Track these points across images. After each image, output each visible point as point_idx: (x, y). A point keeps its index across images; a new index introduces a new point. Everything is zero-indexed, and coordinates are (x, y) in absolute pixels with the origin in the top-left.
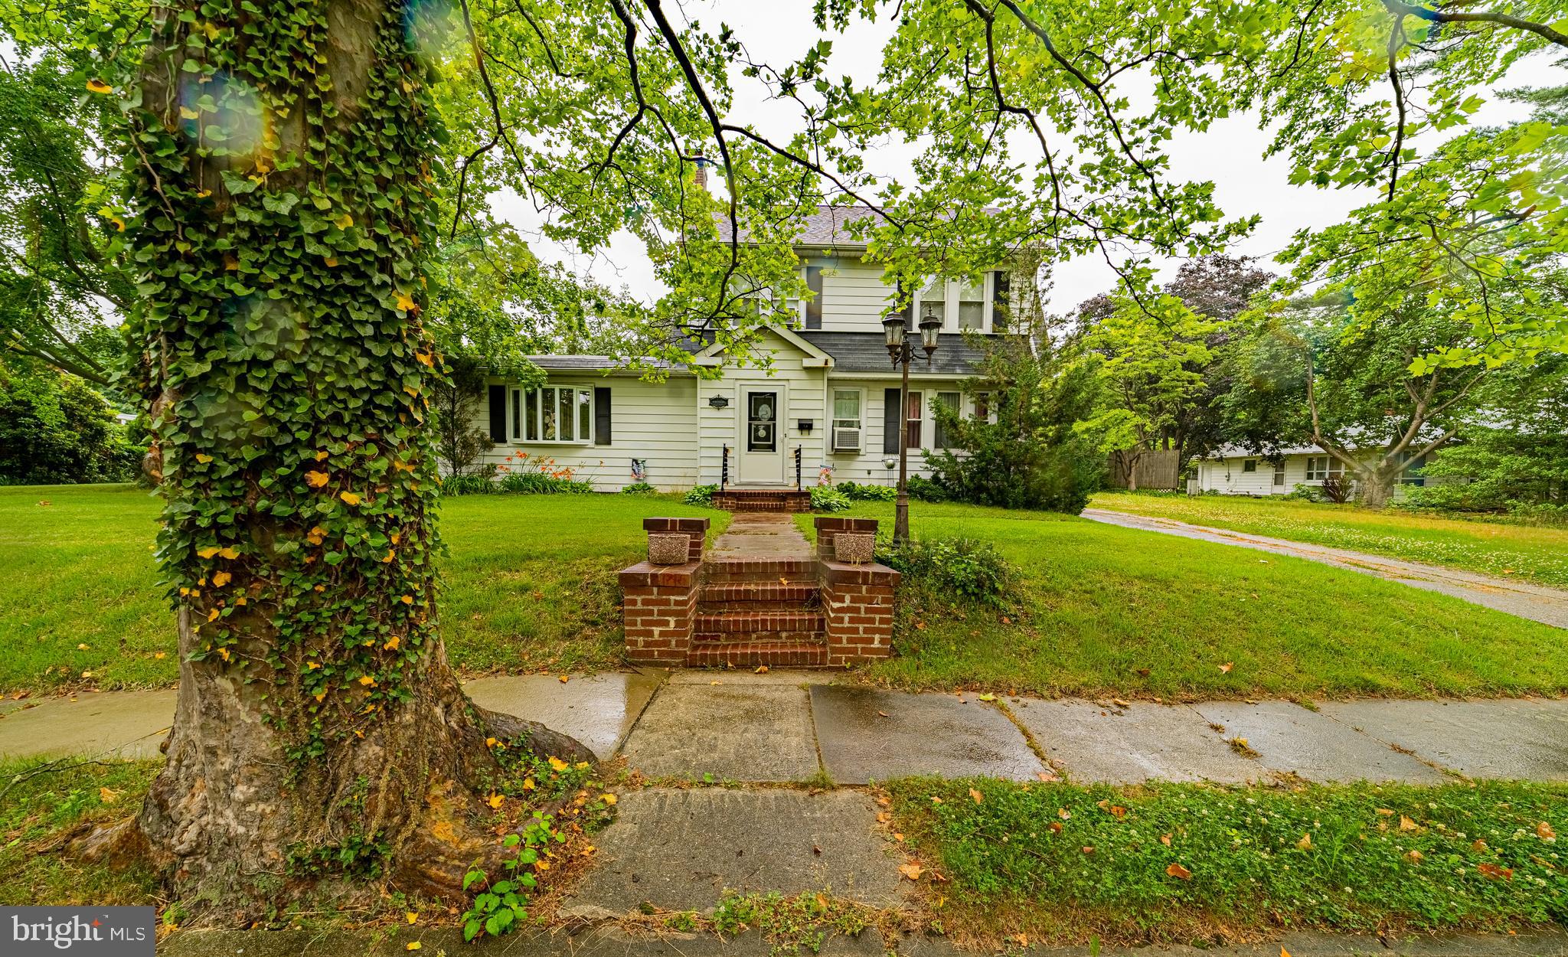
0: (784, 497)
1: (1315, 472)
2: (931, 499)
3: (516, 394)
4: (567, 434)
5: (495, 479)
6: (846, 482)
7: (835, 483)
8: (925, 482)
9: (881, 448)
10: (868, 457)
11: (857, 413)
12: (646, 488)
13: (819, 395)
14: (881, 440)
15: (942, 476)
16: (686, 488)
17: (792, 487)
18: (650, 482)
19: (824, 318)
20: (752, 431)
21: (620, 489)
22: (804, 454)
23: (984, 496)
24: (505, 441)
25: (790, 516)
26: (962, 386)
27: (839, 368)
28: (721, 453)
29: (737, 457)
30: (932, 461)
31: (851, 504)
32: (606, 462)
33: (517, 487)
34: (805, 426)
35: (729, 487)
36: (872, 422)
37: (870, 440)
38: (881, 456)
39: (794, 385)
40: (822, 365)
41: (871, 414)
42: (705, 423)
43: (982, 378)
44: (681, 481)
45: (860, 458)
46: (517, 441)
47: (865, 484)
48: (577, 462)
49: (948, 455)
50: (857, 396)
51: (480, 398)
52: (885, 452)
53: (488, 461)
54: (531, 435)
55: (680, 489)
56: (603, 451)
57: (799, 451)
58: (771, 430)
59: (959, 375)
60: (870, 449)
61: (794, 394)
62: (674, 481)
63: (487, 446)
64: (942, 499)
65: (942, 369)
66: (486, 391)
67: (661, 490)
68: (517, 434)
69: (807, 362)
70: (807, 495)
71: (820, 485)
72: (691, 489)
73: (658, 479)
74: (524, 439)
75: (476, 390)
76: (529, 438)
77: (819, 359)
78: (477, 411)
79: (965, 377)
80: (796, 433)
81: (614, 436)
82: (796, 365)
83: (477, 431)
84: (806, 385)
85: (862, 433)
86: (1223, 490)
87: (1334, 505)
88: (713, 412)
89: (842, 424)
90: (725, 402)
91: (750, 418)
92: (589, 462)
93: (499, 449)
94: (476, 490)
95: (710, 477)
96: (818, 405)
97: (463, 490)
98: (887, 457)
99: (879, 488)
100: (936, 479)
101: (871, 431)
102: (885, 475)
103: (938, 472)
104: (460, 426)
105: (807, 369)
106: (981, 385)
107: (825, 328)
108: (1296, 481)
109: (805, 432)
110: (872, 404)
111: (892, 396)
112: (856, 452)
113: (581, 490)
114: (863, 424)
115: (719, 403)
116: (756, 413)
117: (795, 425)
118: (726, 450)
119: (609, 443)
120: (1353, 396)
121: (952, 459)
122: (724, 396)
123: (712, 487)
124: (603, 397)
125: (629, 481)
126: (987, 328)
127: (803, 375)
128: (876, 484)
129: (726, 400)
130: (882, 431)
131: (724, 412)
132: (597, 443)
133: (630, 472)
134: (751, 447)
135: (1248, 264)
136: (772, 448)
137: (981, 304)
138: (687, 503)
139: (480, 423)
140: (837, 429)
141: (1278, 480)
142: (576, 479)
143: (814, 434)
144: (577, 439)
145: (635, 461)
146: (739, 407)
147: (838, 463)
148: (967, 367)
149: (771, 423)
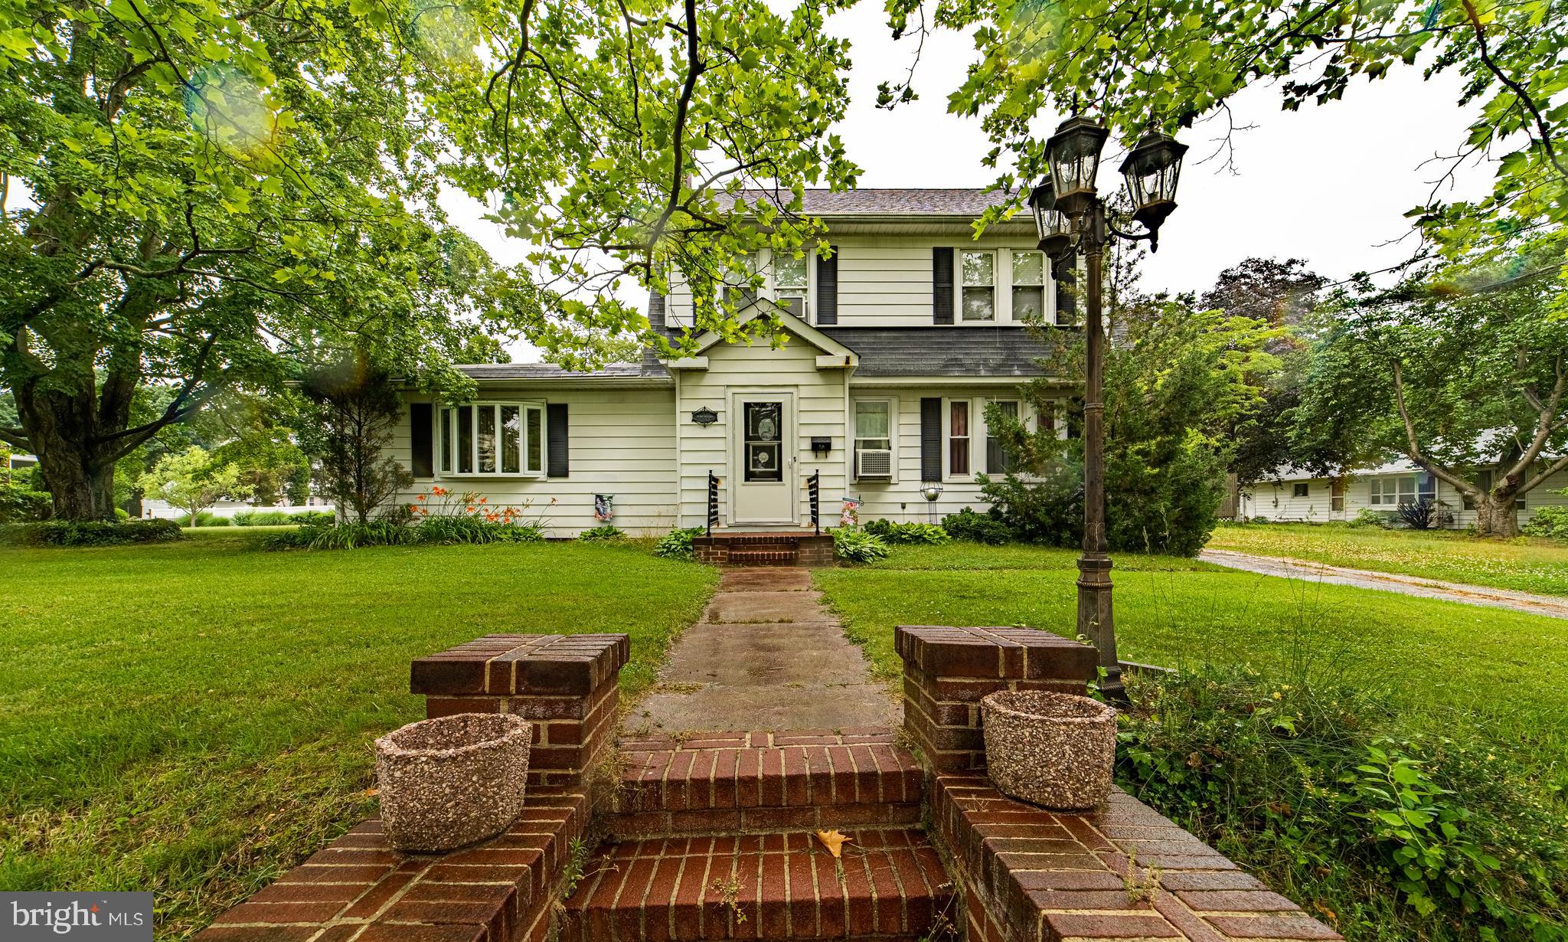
0: (794, 543)
1: (1381, 495)
2: (992, 541)
3: (446, 414)
4: (511, 464)
5: (412, 524)
6: (876, 520)
7: (863, 521)
8: (982, 517)
9: (918, 475)
10: (902, 487)
11: (885, 429)
12: (611, 533)
13: (838, 405)
14: (918, 464)
15: (1004, 509)
16: (662, 534)
17: (805, 526)
18: (619, 524)
19: (840, 310)
20: (751, 452)
21: (577, 534)
22: (822, 483)
23: (1066, 535)
24: (431, 475)
25: (804, 572)
26: (1023, 392)
27: (862, 371)
28: (705, 485)
29: (730, 490)
30: (992, 490)
31: (889, 550)
32: (560, 499)
33: (439, 534)
34: (821, 446)
35: (718, 530)
36: (904, 442)
37: (904, 464)
38: (919, 485)
39: (804, 392)
40: (841, 363)
41: (904, 431)
42: (687, 445)
43: (1051, 380)
44: (655, 522)
45: (892, 488)
46: (447, 474)
47: (901, 521)
48: (522, 499)
49: (1012, 481)
50: (885, 410)
51: (395, 419)
52: (924, 480)
53: (402, 501)
54: (466, 465)
55: (653, 534)
56: (557, 485)
57: (816, 477)
58: (775, 453)
59: (1018, 378)
60: (903, 475)
61: (805, 405)
62: (645, 522)
63: (404, 481)
64: (1007, 540)
65: (995, 371)
66: (405, 409)
67: (631, 534)
68: (447, 466)
69: (822, 361)
70: (829, 539)
71: (843, 524)
72: (666, 534)
73: (629, 522)
74: (455, 472)
75: (388, 407)
76: (462, 470)
77: (838, 356)
78: (391, 437)
79: (1027, 381)
80: (808, 456)
81: (572, 466)
82: (808, 366)
83: (390, 461)
84: (821, 392)
85: (893, 454)
86: (1271, 517)
87: (1415, 533)
88: (698, 431)
89: (867, 444)
90: (714, 416)
91: (747, 437)
92: (537, 500)
93: (421, 485)
94: (380, 540)
95: (692, 516)
96: (838, 418)
97: (362, 541)
98: (926, 486)
99: (921, 527)
100: (995, 513)
101: (904, 453)
102: (926, 509)
103: (999, 504)
104: (364, 456)
105: (823, 371)
106: (1050, 389)
107: (842, 322)
108: (1361, 506)
109: (821, 454)
110: (904, 419)
111: (930, 409)
112: (886, 481)
113: (527, 537)
114: (894, 445)
115: (705, 418)
116: (755, 430)
117: (807, 445)
118: (713, 481)
119: (565, 474)
120: (1459, 404)
121: (1018, 486)
122: (713, 409)
123: (694, 531)
124: (559, 415)
125: (591, 523)
126: (1050, 317)
127: (817, 379)
128: (916, 521)
129: (715, 414)
130: (918, 453)
131: (711, 431)
132: (550, 475)
133: (592, 511)
134: (749, 476)
135: (1296, 268)
136: (778, 476)
137: (1040, 289)
138: (659, 555)
139: (398, 452)
140: (861, 451)
141: (1336, 505)
142: (522, 522)
143: (834, 456)
144: (524, 471)
145: (599, 497)
146: (732, 423)
147: (866, 495)
148: (1027, 368)
149: (775, 443)
